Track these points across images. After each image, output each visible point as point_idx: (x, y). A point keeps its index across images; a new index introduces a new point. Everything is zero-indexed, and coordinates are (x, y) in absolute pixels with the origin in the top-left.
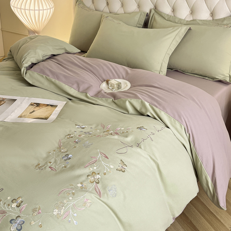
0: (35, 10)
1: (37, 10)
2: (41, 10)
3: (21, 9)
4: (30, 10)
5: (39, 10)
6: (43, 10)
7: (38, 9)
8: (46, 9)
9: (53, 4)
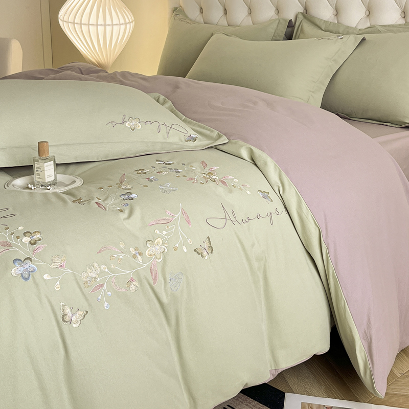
0: (97, 25)
1: (101, 25)
2: (109, 25)
3: (74, 23)
4: (89, 25)
5: (105, 25)
6: (113, 25)
7: (103, 24)
8: (117, 25)
9: (131, 17)
